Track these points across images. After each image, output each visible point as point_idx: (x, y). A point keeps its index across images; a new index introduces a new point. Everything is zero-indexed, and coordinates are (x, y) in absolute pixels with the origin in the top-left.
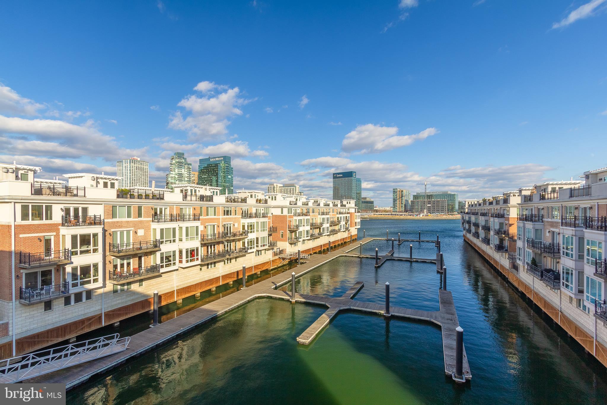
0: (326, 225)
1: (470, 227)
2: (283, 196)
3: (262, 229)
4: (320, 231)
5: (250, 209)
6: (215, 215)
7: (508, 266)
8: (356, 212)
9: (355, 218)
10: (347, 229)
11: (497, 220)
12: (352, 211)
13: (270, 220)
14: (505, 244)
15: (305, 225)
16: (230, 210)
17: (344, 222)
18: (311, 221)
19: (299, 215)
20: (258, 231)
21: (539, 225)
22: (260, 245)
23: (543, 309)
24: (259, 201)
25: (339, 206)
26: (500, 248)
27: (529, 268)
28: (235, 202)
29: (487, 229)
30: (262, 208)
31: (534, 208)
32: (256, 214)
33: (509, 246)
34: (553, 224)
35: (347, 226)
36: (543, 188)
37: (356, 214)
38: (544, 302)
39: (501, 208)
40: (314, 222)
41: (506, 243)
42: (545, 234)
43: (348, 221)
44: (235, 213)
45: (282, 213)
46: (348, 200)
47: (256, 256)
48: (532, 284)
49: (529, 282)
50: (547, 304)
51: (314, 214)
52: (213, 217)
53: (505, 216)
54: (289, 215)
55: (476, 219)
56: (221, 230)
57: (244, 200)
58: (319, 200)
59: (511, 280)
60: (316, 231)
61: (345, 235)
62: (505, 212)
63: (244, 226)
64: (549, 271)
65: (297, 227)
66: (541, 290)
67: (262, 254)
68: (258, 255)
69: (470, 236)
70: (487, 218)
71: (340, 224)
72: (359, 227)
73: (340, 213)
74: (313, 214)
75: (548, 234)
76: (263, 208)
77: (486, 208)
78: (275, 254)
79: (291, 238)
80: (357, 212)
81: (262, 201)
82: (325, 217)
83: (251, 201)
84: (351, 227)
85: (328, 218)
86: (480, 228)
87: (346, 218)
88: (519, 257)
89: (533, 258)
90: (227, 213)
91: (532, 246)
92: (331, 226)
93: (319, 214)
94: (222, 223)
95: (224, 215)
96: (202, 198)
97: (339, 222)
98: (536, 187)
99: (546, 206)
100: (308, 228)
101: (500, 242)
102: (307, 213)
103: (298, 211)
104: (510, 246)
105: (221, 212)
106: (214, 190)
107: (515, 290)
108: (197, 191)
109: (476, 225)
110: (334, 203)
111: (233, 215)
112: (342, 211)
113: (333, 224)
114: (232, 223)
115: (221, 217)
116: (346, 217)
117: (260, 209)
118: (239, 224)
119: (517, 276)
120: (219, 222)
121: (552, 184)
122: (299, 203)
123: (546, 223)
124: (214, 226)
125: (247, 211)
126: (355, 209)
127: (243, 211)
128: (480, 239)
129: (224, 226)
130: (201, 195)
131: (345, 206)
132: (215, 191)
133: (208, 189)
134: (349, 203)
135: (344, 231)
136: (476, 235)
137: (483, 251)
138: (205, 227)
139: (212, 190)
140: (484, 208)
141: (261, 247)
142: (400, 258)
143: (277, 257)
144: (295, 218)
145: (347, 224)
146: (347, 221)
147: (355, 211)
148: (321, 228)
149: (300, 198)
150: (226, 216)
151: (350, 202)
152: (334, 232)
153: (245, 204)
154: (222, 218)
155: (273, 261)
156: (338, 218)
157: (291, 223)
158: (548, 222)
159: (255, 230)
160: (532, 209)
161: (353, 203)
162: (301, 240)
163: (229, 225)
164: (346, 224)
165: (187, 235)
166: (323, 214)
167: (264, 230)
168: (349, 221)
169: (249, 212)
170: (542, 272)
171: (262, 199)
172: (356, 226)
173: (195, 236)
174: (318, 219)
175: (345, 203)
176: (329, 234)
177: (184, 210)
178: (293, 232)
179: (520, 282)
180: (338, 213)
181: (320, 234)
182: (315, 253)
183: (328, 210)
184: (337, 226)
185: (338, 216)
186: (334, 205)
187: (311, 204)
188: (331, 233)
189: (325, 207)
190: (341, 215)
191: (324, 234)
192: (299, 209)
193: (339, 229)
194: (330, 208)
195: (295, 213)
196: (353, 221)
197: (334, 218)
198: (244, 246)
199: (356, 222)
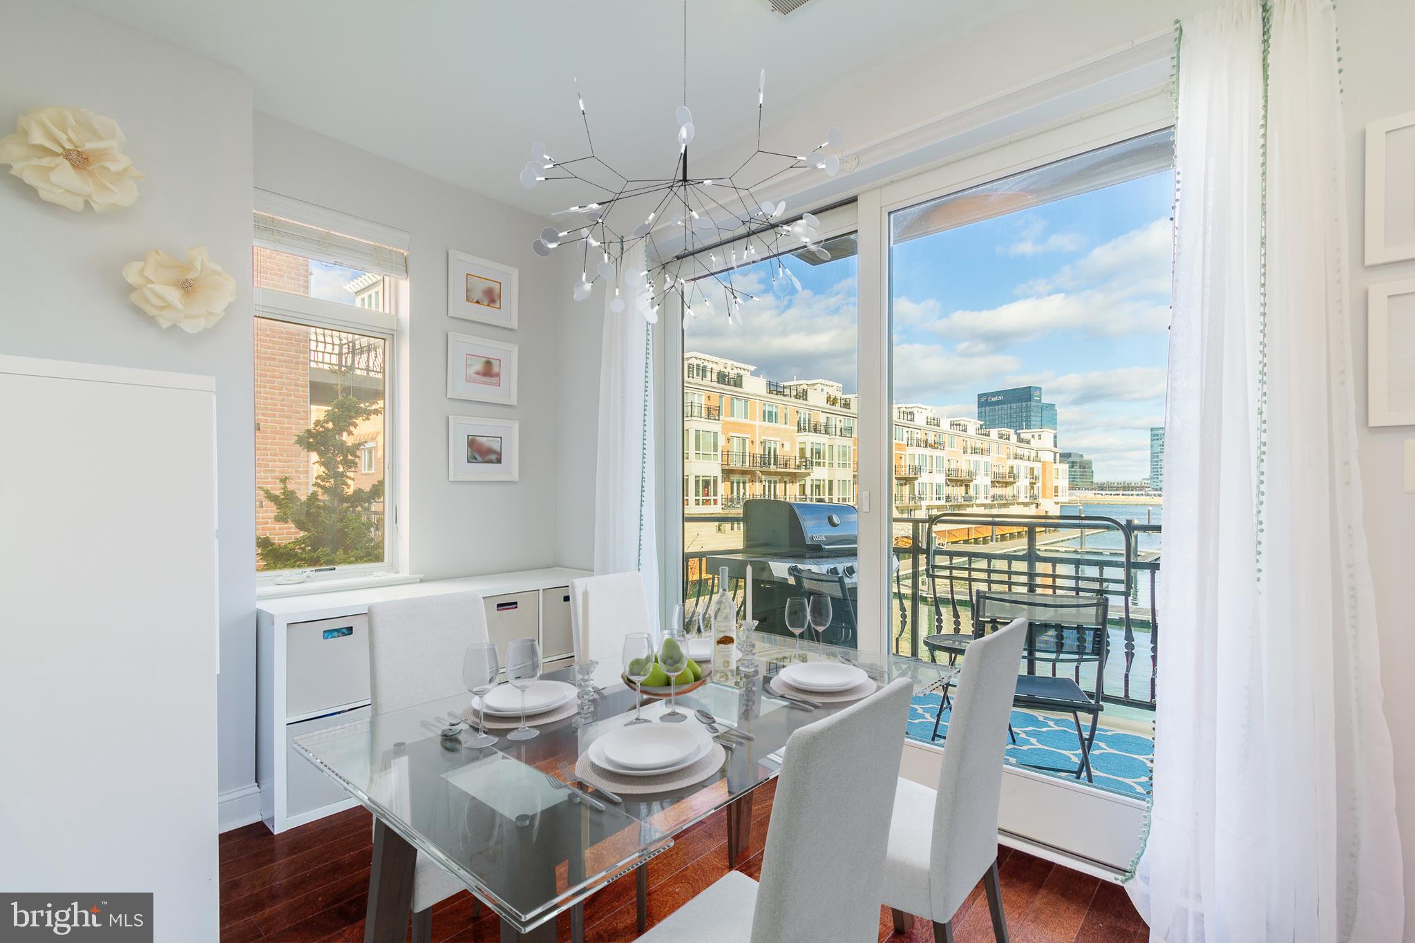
0: (982, 480)
3: (841, 462)
4: (968, 493)
5: (814, 416)
6: (746, 417)
8: (1055, 463)
9: (1055, 473)
10: (1034, 500)
12: (1049, 457)
15: (934, 471)
16: (776, 413)
17: (1028, 481)
18: (946, 466)
19: (919, 446)
20: (831, 465)
24: (832, 401)
25: (1014, 438)
28: (784, 395)
30: (839, 418)
32: (826, 426)
35: (1035, 492)
37: (1055, 466)
40: (953, 466)
43: (1036, 478)
44: (784, 419)
46: (1036, 432)
51: (953, 449)
52: (743, 420)
56: (758, 450)
57: (803, 395)
58: (962, 422)
60: (960, 492)
63: (802, 450)
65: (917, 470)
71: (1018, 485)
72: (1066, 500)
73: (1016, 457)
74: (950, 448)
76: (842, 417)
79: (902, 497)
80: (1058, 460)
81: (839, 401)
82: (981, 459)
83: (817, 398)
84: (1044, 496)
85: (986, 464)
87: (1032, 474)
90: (769, 416)
92: (993, 484)
93: (966, 451)
94: (759, 437)
95: (764, 421)
96: (722, 378)
97: (1014, 478)
100: (941, 478)
102: (936, 442)
103: (915, 436)
105: (759, 414)
111: (781, 424)
112: (1020, 453)
113: (999, 480)
114: (779, 439)
115: (758, 422)
116: (1032, 469)
117: (836, 419)
118: (793, 444)
120: (753, 434)
122: (920, 420)
124: (744, 440)
125: (809, 418)
126: (1055, 453)
127: (800, 417)
129: (763, 443)
130: (719, 372)
134: (1037, 437)
135: (1026, 504)
138: (728, 439)
139: (736, 369)
141: (839, 501)
144: (910, 450)
145: (1035, 486)
146: (1034, 478)
147: (1055, 459)
148: (972, 484)
149: (920, 410)
150: (767, 424)
151: (1039, 435)
152: (1001, 501)
153: (805, 402)
154: (760, 427)
156: (1011, 467)
157: (901, 462)
159: (827, 461)
161: (1047, 437)
162: (924, 504)
163: (772, 442)
164: (1032, 484)
165: (697, 448)
166: (975, 451)
167: (844, 466)
168: (1040, 480)
169: (813, 421)
171: (838, 395)
172: (1057, 496)
173: (713, 452)
174: (964, 464)
175: (1026, 435)
176: (989, 501)
177: (690, 395)
178: (906, 484)
180: (1012, 457)
181: (969, 500)
183: (986, 446)
184: (1008, 488)
185: (1012, 462)
186: (1001, 436)
187: (945, 425)
188: (995, 502)
189: (977, 436)
190: (1018, 462)
191: (978, 502)
192: (919, 431)
193: (1014, 496)
194: (990, 442)
195: (910, 439)
196: (1050, 483)
197: (1001, 466)
198: (804, 494)
199: (1058, 487)
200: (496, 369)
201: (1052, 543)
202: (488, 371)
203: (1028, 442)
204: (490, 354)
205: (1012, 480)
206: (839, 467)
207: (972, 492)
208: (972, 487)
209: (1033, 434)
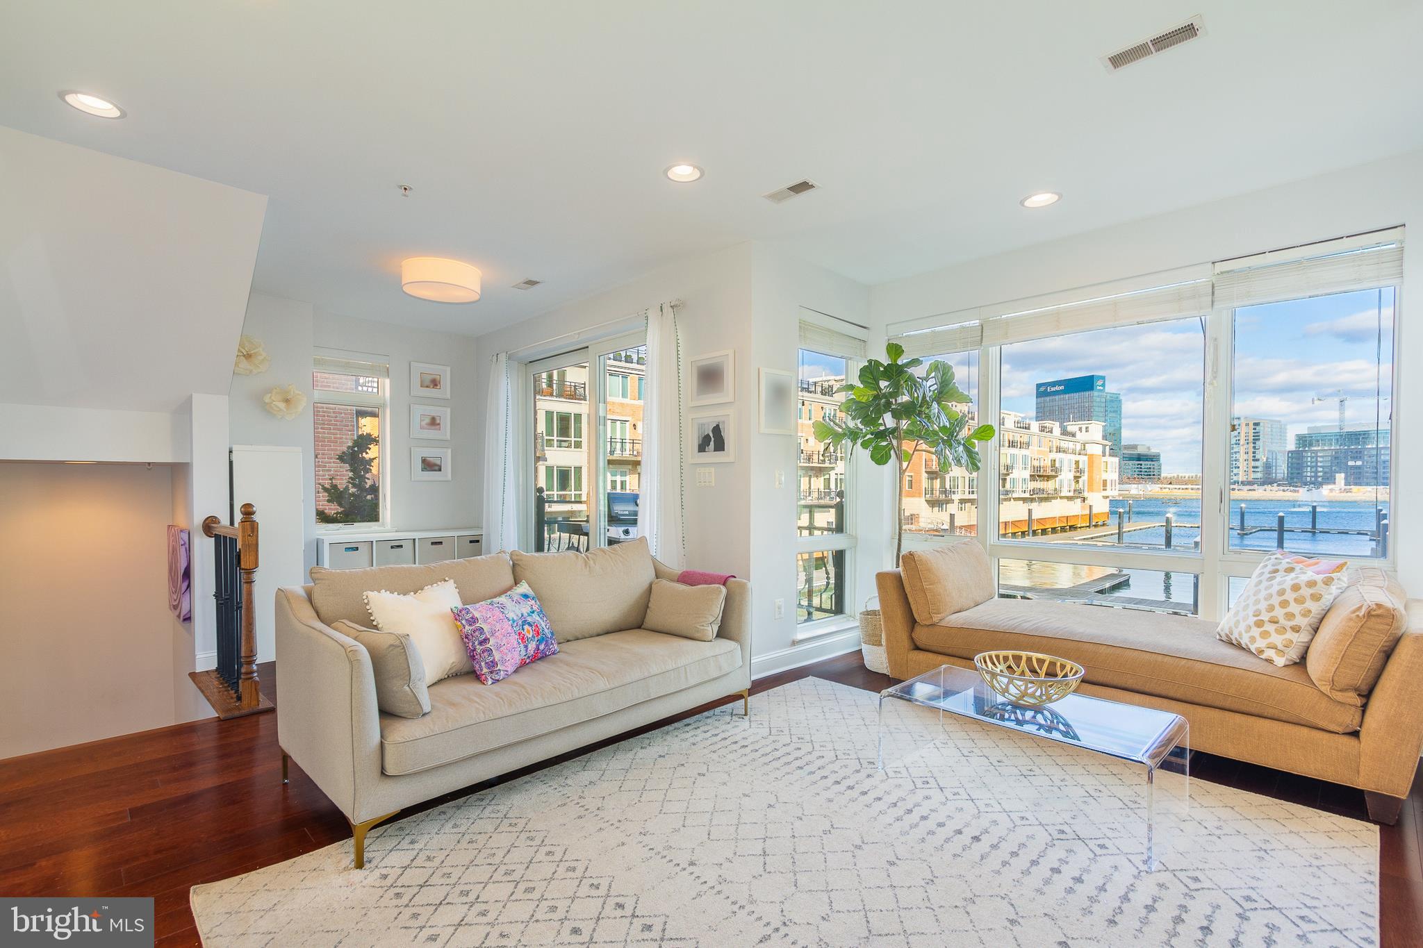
0: (1020, 474)
8: (1104, 455)
9: (1103, 467)
10: (1079, 493)
12: (1097, 450)
17: (1072, 474)
25: (1057, 430)
35: (1080, 485)
37: (1104, 459)
43: (1081, 472)
46: (1083, 424)
61: (1075, 509)
71: (1060, 478)
73: (1059, 450)
79: (932, 490)
80: (1107, 453)
82: (1019, 452)
84: (1091, 489)
85: (1025, 458)
87: (1077, 467)
92: (1033, 478)
93: (1003, 446)
97: (1057, 472)
110: (1044, 426)
112: (1064, 446)
113: (1038, 475)
116: (1077, 462)
126: (1104, 446)
134: (1084, 430)
135: (1070, 498)
145: (1080, 480)
146: (1079, 472)
147: (1104, 452)
148: (1008, 478)
151: (1087, 428)
152: (1042, 495)
156: (1053, 461)
161: (1096, 430)
162: (956, 497)
164: (1077, 479)
166: (1012, 445)
168: (1086, 474)
172: (1106, 490)
175: (1072, 428)
176: (1027, 496)
178: (936, 478)
180: (1055, 450)
183: (1025, 439)
184: (1050, 482)
185: (1054, 455)
186: (1043, 429)
188: (1034, 496)
189: (1017, 429)
190: (1061, 455)
191: (1015, 495)
193: (1056, 489)
194: (1031, 435)
196: (1098, 476)
197: (1042, 460)
199: (1106, 480)
200: (438, 422)
201: (1092, 538)
202: (434, 422)
203: (1074, 435)
204: (434, 414)
205: (1053, 473)
207: (1008, 486)
208: (1008, 481)
209: (1080, 426)
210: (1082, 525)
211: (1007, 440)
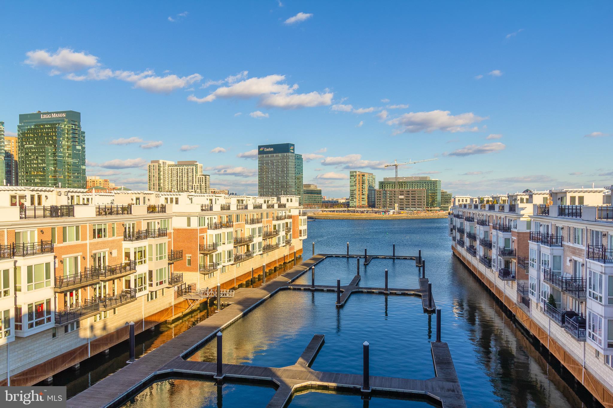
0: (257, 240)
1: (462, 237)
2: (190, 197)
3: (159, 256)
4: (248, 250)
5: (137, 225)
6: (77, 239)
7: (516, 298)
8: (300, 215)
9: (299, 223)
10: (288, 242)
11: (501, 234)
12: (296, 213)
13: (170, 240)
14: (511, 268)
15: (226, 243)
16: (104, 229)
17: (284, 232)
18: (234, 236)
19: (216, 228)
20: (151, 259)
21: (557, 251)
22: (154, 283)
23: (562, 362)
24: (152, 209)
25: (276, 206)
26: (505, 274)
27: (546, 309)
28: (111, 213)
29: (488, 245)
30: (157, 221)
31: (551, 226)
32: (147, 231)
33: (516, 272)
34: (575, 251)
35: (289, 237)
36: (559, 196)
37: (300, 217)
38: (563, 353)
39: (506, 217)
40: (239, 236)
41: (514, 266)
42: (565, 262)
44: (112, 232)
45: (189, 225)
47: (148, 301)
48: (548, 327)
49: (544, 323)
50: (567, 356)
51: (239, 222)
52: (74, 242)
53: (512, 230)
54: (201, 227)
55: (471, 227)
56: (89, 264)
57: (127, 210)
58: (245, 199)
59: (519, 317)
60: (242, 250)
61: (286, 252)
62: (512, 224)
63: (127, 255)
64: (571, 314)
65: (215, 246)
66: (559, 337)
67: (158, 296)
68: (152, 298)
69: (463, 251)
70: (486, 228)
71: (279, 236)
72: (306, 237)
73: (278, 218)
74: (237, 223)
75: (568, 264)
76: (159, 221)
77: (485, 213)
78: (180, 293)
79: (204, 266)
80: (302, 214)
81: (157, 209)
82: (257, 226)
83: (139, 211)
84: (294, 238)
85: (260, 229)
86: (478, 242)
87: (287, 226)
88: (532, 290)
89: (551, 294)
90: (98, 233)
91: (550, 279)
92: (264, 240)
93: (247, 223)
94: (90, 252)
95: (94, 237)
96: (55, 211)
97: (277, 233)
98: (552, 194)
99: (566, 225)
100: (231, 246)
101: (505, 265)
102: (227, 222)
103: (214, 221)
104: (518, 272)
105: (89, 233)
106: (73, 194)
107: (525, 334)
108: (43, 199)
109: (472, 237)
110: (268, 201)
111: (109, 237)
112: (280, 215)
113: (268, 235)
114: (107, 250)
115: (89, 241)
116: (287, 223)
117: (154, 223)
118: (120, 252)
119: (528, 314)
120: (85, 252)
121: (571, 192)
122: (217, 208)
123: (566, 248)
124: (76, 258)
125: (133, 228)
126: (300, 209)
127: (125, 228)
128: (478, 257)
129: (94, 257)
130: (52, 207)
131: (284, 206)
132: (75, 195)
133: (63, 193)
134: (289, 201)
135: (283, 247)
136: (472, 250)
137: (481, 274)
138: (61, 261)
139: (70, 195)
140: (483, 213)
141: (157, 285)
142: (370, 288)
143: (182, 299)
144: (210, 232)
145: (289, 234)
146: (288, 230)
147: (300, 213)
148: (251, 244)
149: (217, 198)
150: (97, 240)
151: (291, 199)
152: (268, 248)
153: (129, 216)
154: (91, 244)
155: (176, 306)
156: (275, 226)
157: (203, 242)
158: (569, 247)
159: (147, 259)
160: (548, 226)
161: (295, 201)
162: (219, 267)
163: (102, 253)
164: (287, 234)
165: (30, 280)
166: (253, 222)
167: (161, 258)
169: (136, 230)
170: (563, 317)
171: (157, 205)
172: (301, 236)
173: (45, 280)
174: (247, 230)
176: (261, 252)
177: (23, 236)
178: (207, 256)
179: (532, 323)
180: (275, 218)
181: (249, 255)
182: (241, 286)
183: (259, 216)
184: (273, 239)
185: (275, 222)
186: (269, 206)
187: (233, 208)
188: (265, 252)
189: (255, 210)
190: (279, 221)
192: (216, 216)
193: (276, 243)
195: (209, 224)
196: (297, 229)
197: (269, 227)
198: (129, 288)
199: (301, 230)
205: (275, 234)
206: (157, 260)
207: (250, 250)
209: (288, 198)
210: (290, 260)
211: (249, 218)
